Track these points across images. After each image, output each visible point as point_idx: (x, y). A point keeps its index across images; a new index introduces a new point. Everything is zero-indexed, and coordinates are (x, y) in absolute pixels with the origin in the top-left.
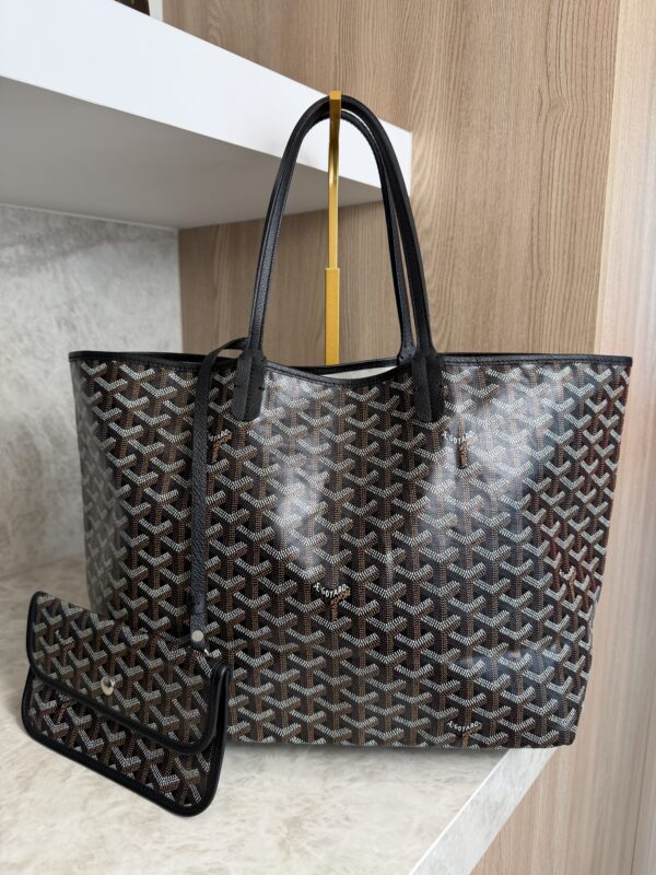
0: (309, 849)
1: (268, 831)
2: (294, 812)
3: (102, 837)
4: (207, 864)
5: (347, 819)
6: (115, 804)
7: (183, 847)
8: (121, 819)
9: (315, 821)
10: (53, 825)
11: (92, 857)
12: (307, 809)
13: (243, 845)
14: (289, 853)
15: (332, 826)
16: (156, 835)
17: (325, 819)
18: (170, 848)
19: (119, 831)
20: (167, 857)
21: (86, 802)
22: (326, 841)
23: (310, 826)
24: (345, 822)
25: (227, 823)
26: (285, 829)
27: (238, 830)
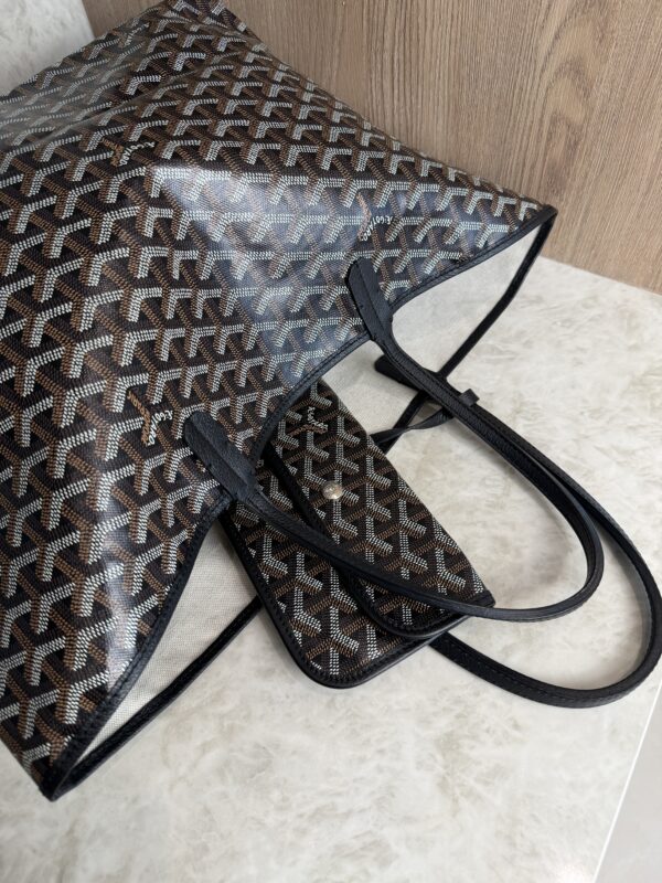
0: (479, 788)
1: (420, 765)
2: (443, 724)
3: (207, 811)
4: (356, 837)
5: (516, 726)
6: (205, 748)
7: (318, 811)
8: (221, 771)
9: (475, 737)
10: (135, 801)
11: (205, 849)
12: (458, 716)
13: (393, 796)
14: (455, 801)
15: (498, 744)
16: (276, 795)
17: (488, 731)
18: (301, 816)
19: (224, 795)
20: (303, 832)
21: (164, 749)
22: (498, 772)
23: (472, 748)
24: (516, 734)
25: (362, 760)
26: (439, 757)
27: (380, 770)
